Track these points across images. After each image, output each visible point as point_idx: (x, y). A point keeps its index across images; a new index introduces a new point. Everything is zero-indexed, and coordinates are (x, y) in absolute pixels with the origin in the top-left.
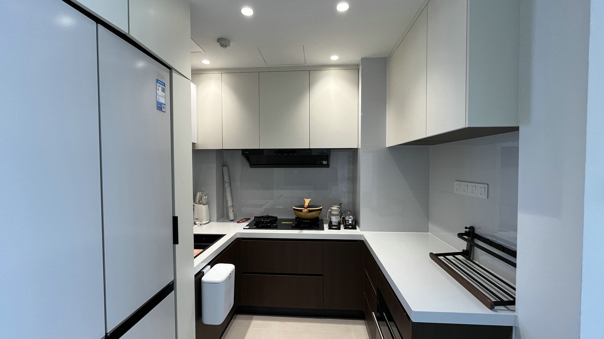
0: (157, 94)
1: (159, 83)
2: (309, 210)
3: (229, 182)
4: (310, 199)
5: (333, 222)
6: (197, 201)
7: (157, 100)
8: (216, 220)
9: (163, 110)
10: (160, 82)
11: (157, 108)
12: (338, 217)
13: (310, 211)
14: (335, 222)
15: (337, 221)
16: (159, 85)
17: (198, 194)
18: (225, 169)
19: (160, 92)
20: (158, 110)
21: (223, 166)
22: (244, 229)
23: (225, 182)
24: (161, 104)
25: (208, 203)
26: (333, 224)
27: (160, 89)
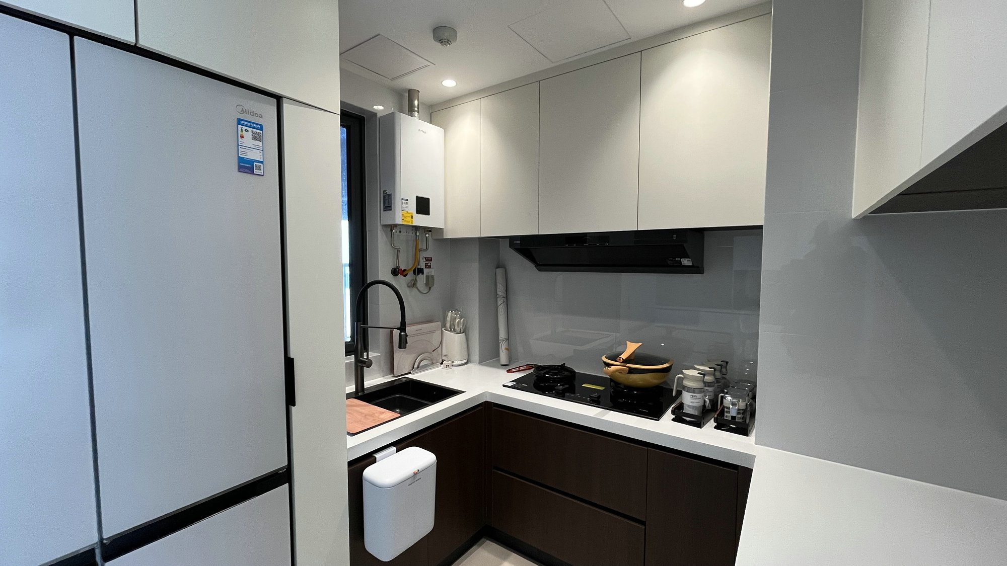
0: (238, 145)
1: (246, 126)
2: (630, 369)
3: (505, 296)
4: (641, 344)
5: (689, 406)
6: (448, 325)
7: (240, 156)
8: (478, 362)
9: (256, 172)
10: (249, 124)
11: (239, 169)
12: (698, 395)
13: (632, 371)
14: (693, 407)
15: (694, 405)
16: (245, 128)
17: (450, 314)
18: (499, 271)
19: (248, 140)
20: (241, 173)
21: (497, 268)
22: (504, 386)
23: (498, 296)
24: (251, 162)
25: (465, 331)
26: (686, 410)
27: (248, 136)
